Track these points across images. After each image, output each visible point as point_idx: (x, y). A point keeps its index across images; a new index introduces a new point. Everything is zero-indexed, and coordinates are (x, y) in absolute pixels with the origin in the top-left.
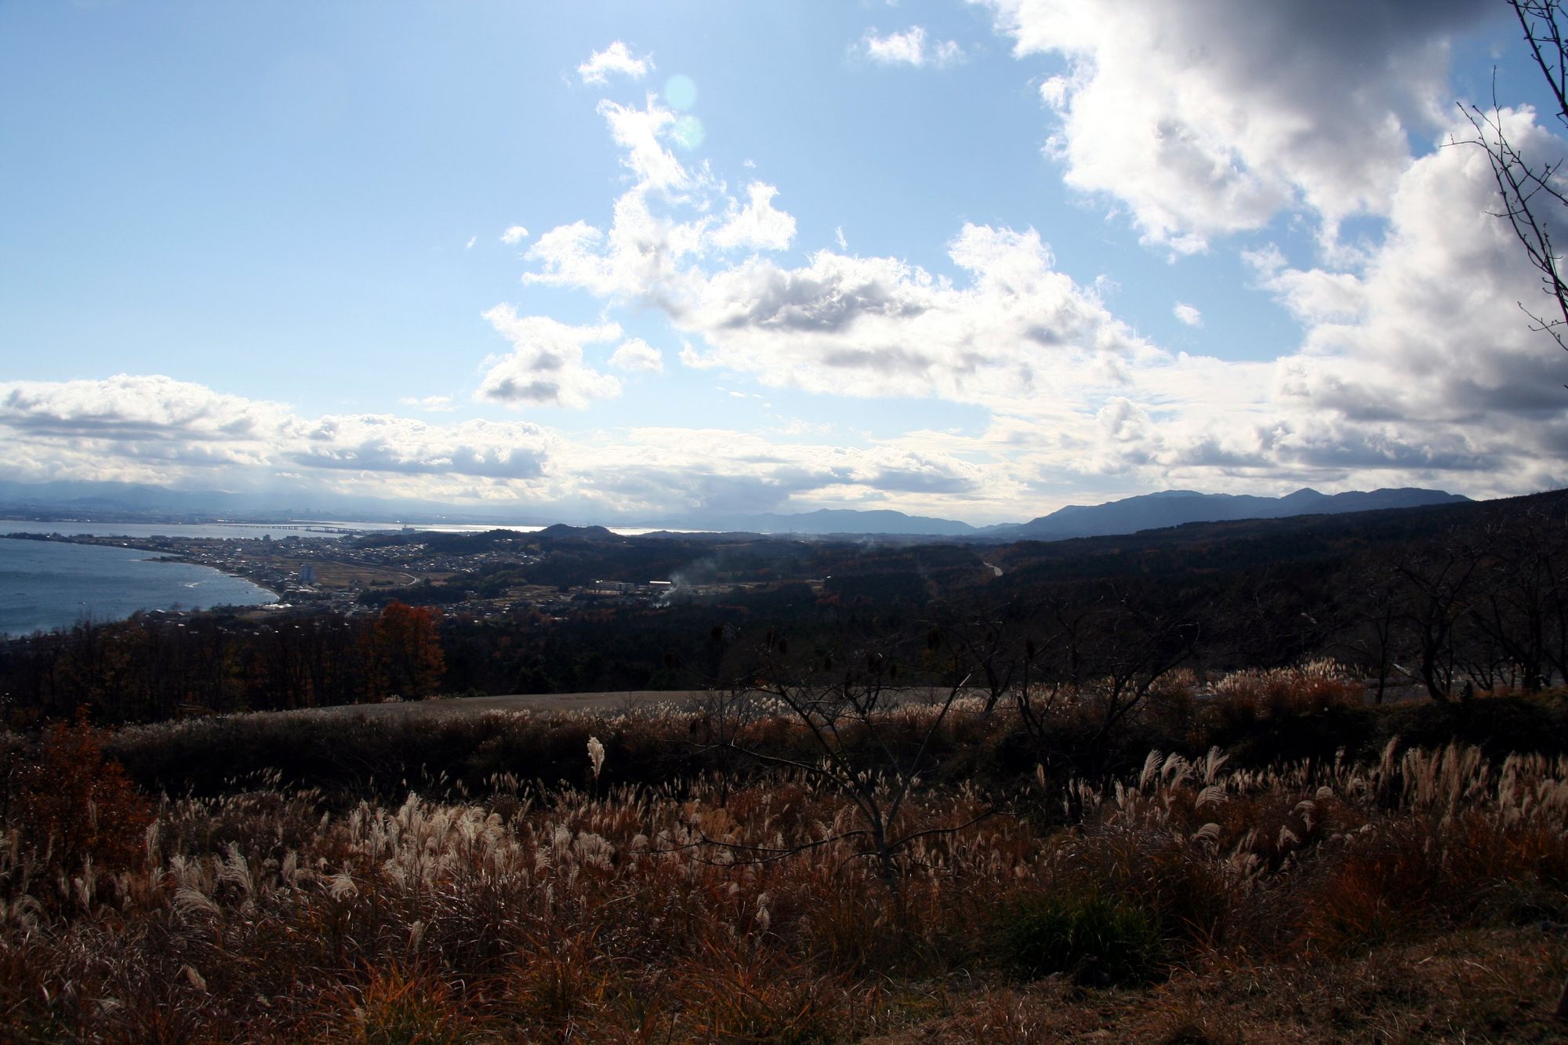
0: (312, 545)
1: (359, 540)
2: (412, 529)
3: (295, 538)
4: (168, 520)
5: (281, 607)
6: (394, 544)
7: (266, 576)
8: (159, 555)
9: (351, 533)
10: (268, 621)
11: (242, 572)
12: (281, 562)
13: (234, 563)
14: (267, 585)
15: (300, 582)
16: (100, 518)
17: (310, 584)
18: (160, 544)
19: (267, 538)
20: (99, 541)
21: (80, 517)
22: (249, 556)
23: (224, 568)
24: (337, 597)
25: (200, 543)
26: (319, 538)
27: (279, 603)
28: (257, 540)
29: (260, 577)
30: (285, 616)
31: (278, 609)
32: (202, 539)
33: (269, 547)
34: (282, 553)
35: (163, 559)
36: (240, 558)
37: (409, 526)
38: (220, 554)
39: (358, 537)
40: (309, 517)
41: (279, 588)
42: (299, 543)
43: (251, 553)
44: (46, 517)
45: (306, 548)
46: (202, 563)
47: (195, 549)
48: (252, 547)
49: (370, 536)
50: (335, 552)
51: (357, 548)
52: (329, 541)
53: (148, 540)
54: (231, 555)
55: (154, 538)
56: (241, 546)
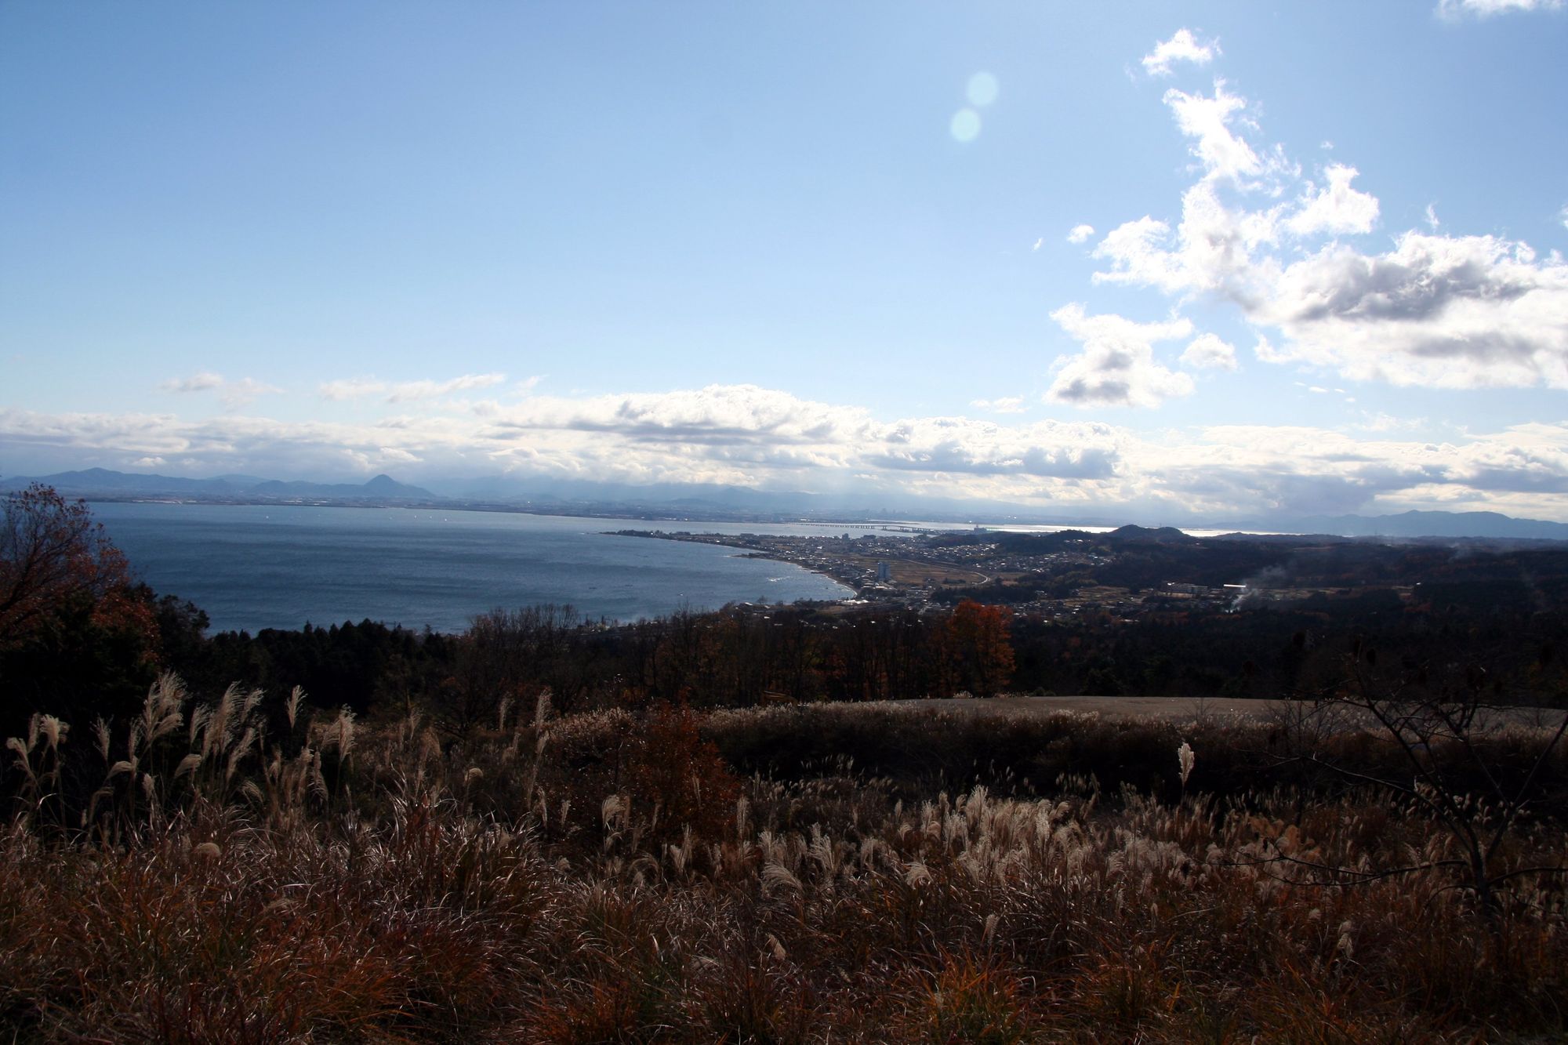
0: (888, 544)
1: (933, 539)
2: (983, 529)
3: (873, 537)
4: (755, 519)
5: (859, 603)
6: (966, 544)
7: (845, 573)
8: (747, 551)
9: (925, 532)
10: (845, 616)
11: (822, 569)
12: (859, 560)
13: (815, 560)
14: (846, 581)
15: (876, 580)
16: (697, 517)
17: (886, 582)
18: (748, 542)
19: (846, 536)
20: (695, 539)
21: (678, 516)
22: (829, 554)
23: (806, 564)
24: (911, 594)
25: (786, 541)
26: (894, 537)
27: (857, 598)
28: (836, 538)
29: (839, 574)
30: (862, 611)
31: (855, 604)
32: (786, 537)
33: (847, 546)
34: (860, 551)
35: (751, 556)
36: (821, 555)
37: (981, 526)
38: (802, 552)
39: (932, 536)
40: (885, 517)
41: (857, 585)
42: (876, 542)
43: (831, 551)
44: (650, 516)
45: (882, 546)
46: (786, 560)
47: (780, 546)
48: (830, 544)
49: (943, 535)
50: (909, 551)
51: (931, 547)
52: (904, 540)
53: (738, 538)
54: (812, 552)
55: (743, 536)
56: (822, 544)
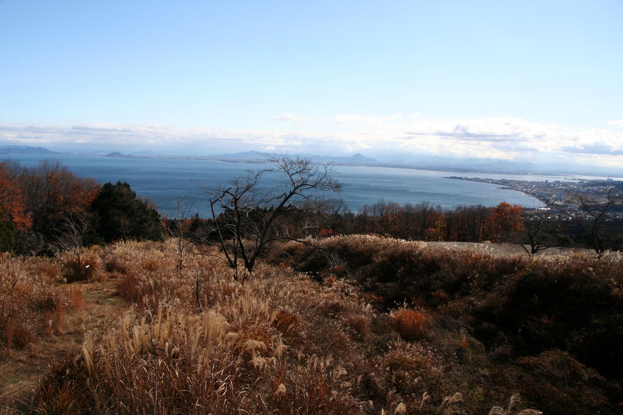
0: (565, 185)
1: (586, 183)
2: (612, 180)
3: (559, 182)
4: (509, 173)
5: (546, 209)
6: (601, 185)
7: (543, 197)
8: (502, 186)
9: (584, 180)
10: (538, 214)
11: (533, 194)
12: (551, 191)
13: (531, 191)
14: (543, 200)
15: (556, 200)
16: (483, 172)
17: (560, 201)
18: (503, 182)
19: (546, 181)
20: (481, 181)
21: (475, 171)
22: (538, 188)
23: (526, 192)
24: (570, 206)
25: (519, 183)
26: (569, 182)
27: (545, 207)
28: (542, 182)
29: (540, 197)
30: (547, 213)
31: (544, 210)
32: (520, 181)
33: (547, 185)
34: (552, 187)
35: (503, 188)
36: (534, 189)
37: (610, 178)
38: (526, 187)
39: (586, 182)
40: (567, 173)
41: (547, 202)
42: (560, 184)
43: (539, 187)
44: (464, 171)
45: (562, 186)
46: (518, 190)
47: (517, 185)
48: (539, 185)
49: (591, 182)
50: (574, 189)
51: (584, 187)
52: (573, 184)
53: (500, 181)
54: (530, 187)
55: (502, 180)
56: (535, 184)
